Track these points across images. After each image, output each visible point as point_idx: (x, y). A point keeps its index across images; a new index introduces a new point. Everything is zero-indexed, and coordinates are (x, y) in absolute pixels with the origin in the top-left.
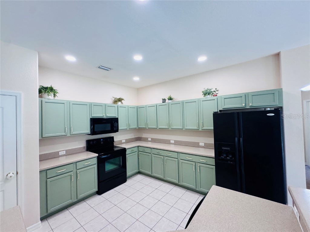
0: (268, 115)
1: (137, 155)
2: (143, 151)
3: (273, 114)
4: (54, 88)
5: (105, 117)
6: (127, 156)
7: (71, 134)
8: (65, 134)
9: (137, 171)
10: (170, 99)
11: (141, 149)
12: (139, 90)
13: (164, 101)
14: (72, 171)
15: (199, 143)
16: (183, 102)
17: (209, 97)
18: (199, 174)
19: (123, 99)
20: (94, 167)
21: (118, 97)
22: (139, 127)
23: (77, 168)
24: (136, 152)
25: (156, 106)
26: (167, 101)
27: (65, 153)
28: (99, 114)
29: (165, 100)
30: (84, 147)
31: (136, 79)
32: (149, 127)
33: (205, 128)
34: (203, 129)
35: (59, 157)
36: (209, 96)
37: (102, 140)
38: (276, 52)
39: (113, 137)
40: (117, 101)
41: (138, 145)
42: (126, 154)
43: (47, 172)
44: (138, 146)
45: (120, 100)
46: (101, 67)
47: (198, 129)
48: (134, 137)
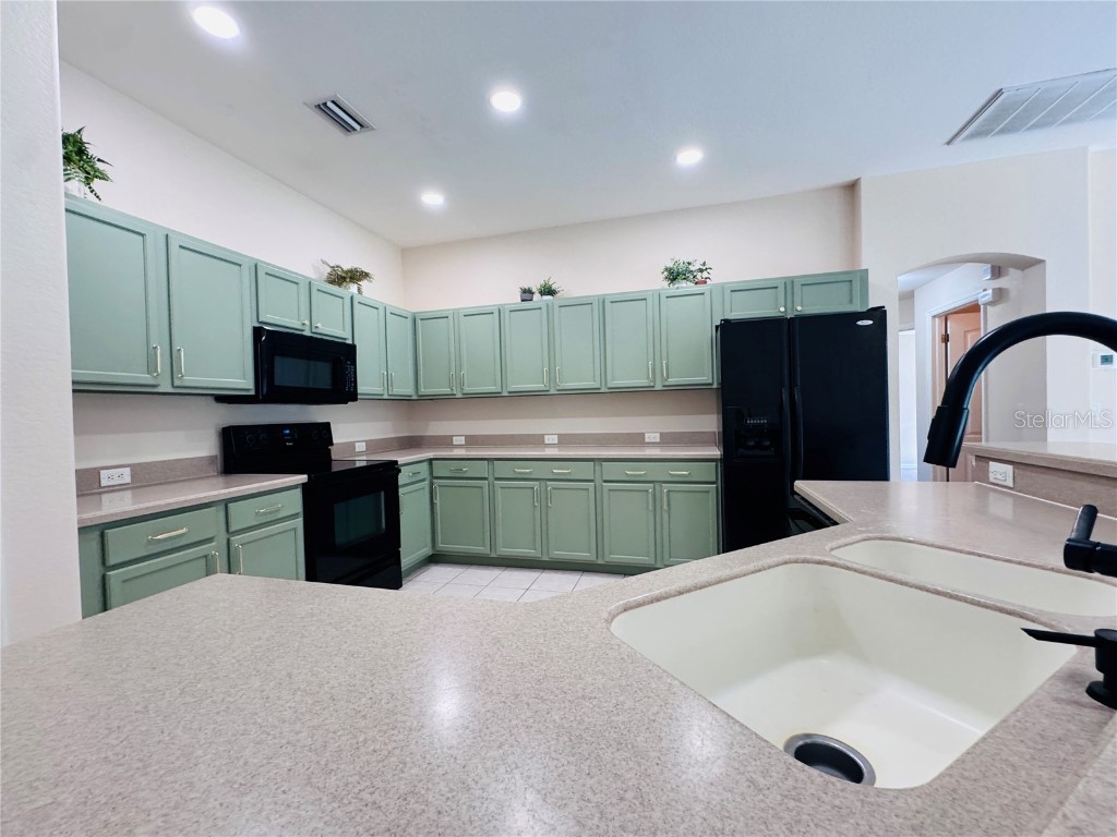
0: (859, 323)
1: (427, 490)
2: (457, 475)
3: (871, 322)
4: (91, 150)
5: (307, 333)
6: (401, 491)
7: (177, 383)
8: (152, 382)
9: (427, 551)
10: (548, 291)
11: (440, 470)
12: (410, 255)
13: (527, 296)
14: (210, 540)
15: (644, 434)
16: (603, 301)
17: (684, 286)
18: (665, 516)
19: (365, 275)
20: (295, 529)
21: (346, 266)
22: (423, 391)
23: (232, 529)
24: (423, 480)
25: (496, 314)
26: (537, 297)
27: (127, 479)
28: (286, 315)
29: (533, 293)
30: (212, 459)
31: (433, 199)
32: (468, 389)
33: (672, 381)
34: (667, 384)
35: (100, 493)
36: (683, 284)
37: (287, 432)
38: (849, 177)
39: (328, 424)
40: (344, 279)
41: (431, 455)
42: (400, 483)
43: (102, 536)
44: (430, 461)
45: (356, 276)
46: (330, 105)
47: (652, 384)
48: (393, 435)
